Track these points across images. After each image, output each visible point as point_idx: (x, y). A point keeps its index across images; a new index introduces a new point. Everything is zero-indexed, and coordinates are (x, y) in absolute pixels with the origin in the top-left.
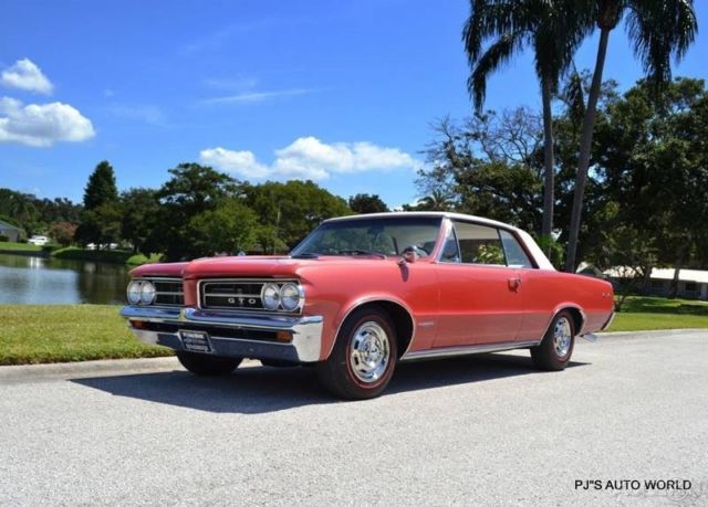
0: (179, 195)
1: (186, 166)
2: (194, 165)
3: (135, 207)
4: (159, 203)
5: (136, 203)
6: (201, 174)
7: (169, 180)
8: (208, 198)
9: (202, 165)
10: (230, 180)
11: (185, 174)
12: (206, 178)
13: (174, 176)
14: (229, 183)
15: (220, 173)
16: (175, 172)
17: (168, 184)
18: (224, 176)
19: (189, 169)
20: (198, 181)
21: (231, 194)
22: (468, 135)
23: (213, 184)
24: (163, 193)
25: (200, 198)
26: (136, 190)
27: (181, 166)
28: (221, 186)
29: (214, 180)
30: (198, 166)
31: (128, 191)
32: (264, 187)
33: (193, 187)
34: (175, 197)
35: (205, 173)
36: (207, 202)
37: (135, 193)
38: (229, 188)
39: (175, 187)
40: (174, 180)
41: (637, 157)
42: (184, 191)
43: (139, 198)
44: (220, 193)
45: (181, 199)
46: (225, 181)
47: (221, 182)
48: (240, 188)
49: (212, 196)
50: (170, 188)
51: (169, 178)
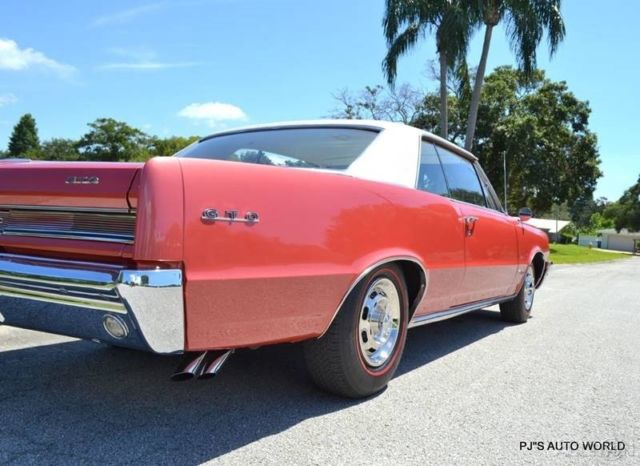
0: (96, 145)
1: (103, 121)
2: (110, 120)
3: (56, 155)
4: (77, 152)
5: (56, 151)
6: (116, 128)
7: (88, 133)
8: (122, 148)
9: (118, 121)
10: (141, 134)
11: (102, 127)
12: (122, 131)
13: (93, 129)
14: (141, 137)
15: (133, 128)
16: (93, 126)
17: (86, 136)
18: (136, 131)
19: (106, 123)
20: (114, 134)
21: (142, 146)
22: (361, 104)
23: (127, 137)
24: (82, 143)
25: (115, 149)
26: (56, 140)
27: (98, 120)
28: (133, 138)
29: (127, 134)
30: (114, 122)
31: (49, 140)
32: (170, 141)
33: (110, 139)
34: (93, 147)
35: (120, 127)
36: (121, 153)
37: (55, 143)
38: (140, 141)
39: (93, 138)
40: (92, 133)
41: (500, 128)
42: (102, 143)
43: (60, 147)
44: (133, 145)
45: (98, 149)
46: (137, 134)
47: (134, 135)
48: (150, 141)
49: (126, 148)
50: (88, 140)
51: (88, 130)
